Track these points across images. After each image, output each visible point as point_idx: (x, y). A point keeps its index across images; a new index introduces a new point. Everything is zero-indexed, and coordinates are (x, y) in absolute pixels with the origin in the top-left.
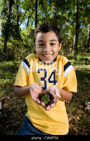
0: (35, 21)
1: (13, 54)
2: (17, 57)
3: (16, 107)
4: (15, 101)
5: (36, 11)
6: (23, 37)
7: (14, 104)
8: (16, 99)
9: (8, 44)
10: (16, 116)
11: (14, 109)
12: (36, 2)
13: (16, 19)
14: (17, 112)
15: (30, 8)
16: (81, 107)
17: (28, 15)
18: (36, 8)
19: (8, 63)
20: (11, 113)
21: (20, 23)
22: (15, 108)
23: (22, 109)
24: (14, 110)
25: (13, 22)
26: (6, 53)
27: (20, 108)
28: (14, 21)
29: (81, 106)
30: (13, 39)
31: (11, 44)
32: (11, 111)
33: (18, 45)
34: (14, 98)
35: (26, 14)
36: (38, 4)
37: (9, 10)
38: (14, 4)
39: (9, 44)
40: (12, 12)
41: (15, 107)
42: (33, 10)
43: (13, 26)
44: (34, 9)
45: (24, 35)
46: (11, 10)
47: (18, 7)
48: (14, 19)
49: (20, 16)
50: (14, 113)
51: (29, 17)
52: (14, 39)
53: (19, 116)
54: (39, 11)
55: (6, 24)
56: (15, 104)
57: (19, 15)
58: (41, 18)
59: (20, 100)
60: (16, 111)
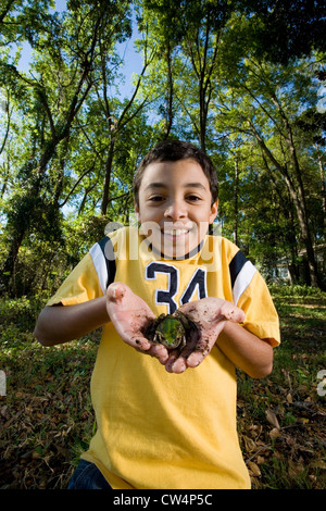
0: (102, 200)
1: (31, 280)
2: (43, 288)
3: (32, 444)
4: (28, 419)
5: (108, 177)
6: (66, 235)
7: (22, 430)
8: (34, 412)
9: (21, 249)
10: (27, 479)
11: (21, 454)
12: (110, 160)
13: (54, 190)
14: (34, 465)
15: (92, 169)
16: (256, 430)
17: (87, 186)
18: (109, 171)
19: (12, 303)
20: (8, 471)
21: (61, 201)
22: (27, 448)
23: (52, 448)
24: (23, 456)
25: (44, 196)
26: (12, 273)
27: (48, 445)
28: (48, 194)
29: (255, 427)
30: (39, 239)
31: (29, 252)
32: (10, 460)
33: (49, 256)
34: (28, 409)
35: (82, 183)
36: (113, 163)
37: (38, 168)
38: (56, 156)
39: (24, 251)
40: (47, 172)
41: (26, 442)
42: (99, 174)
43: (43, 206)
44: (104, 173)
45: (70, 230)
46: (43, 168)
47: (63, 164)
48: (48, 189)
49: (66, 184)
50: (19, 471)
51: (88, 190)
52: (42, 239)
53: (38, 480)
54: (115, 179)
55: (25, 199)
56: (29, 430)
57: (63, 183)
58: (119, 193)
59: (49, 417)
60: (30, 459)
